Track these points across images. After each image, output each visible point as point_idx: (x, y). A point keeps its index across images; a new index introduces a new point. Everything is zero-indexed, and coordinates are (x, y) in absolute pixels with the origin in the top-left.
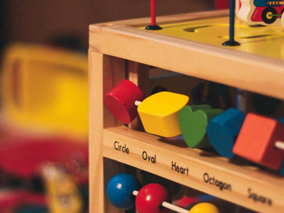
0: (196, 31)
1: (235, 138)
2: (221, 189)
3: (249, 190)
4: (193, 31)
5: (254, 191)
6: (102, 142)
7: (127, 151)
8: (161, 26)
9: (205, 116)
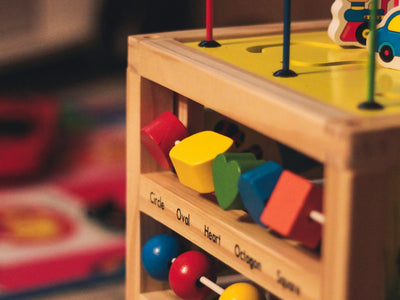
0: (263, 50)
1: (266, 202)
2: (252, 267)
3: (279, 272)
4: (260, 52)
5: (283, 275)
6: (138, 192)
7: (162, 206)
8: (219, 42)
9: (239, 170)
